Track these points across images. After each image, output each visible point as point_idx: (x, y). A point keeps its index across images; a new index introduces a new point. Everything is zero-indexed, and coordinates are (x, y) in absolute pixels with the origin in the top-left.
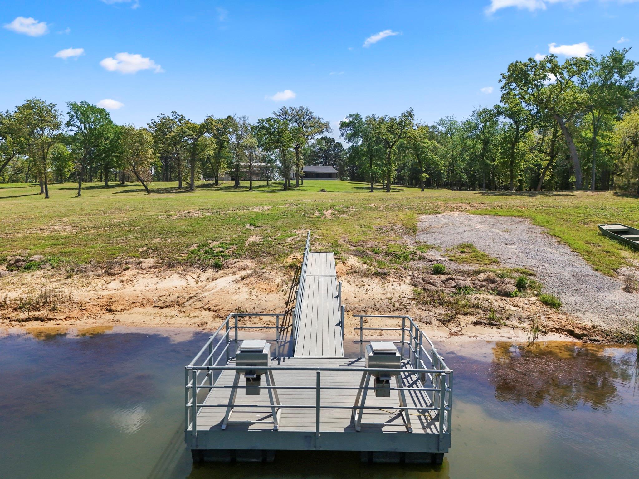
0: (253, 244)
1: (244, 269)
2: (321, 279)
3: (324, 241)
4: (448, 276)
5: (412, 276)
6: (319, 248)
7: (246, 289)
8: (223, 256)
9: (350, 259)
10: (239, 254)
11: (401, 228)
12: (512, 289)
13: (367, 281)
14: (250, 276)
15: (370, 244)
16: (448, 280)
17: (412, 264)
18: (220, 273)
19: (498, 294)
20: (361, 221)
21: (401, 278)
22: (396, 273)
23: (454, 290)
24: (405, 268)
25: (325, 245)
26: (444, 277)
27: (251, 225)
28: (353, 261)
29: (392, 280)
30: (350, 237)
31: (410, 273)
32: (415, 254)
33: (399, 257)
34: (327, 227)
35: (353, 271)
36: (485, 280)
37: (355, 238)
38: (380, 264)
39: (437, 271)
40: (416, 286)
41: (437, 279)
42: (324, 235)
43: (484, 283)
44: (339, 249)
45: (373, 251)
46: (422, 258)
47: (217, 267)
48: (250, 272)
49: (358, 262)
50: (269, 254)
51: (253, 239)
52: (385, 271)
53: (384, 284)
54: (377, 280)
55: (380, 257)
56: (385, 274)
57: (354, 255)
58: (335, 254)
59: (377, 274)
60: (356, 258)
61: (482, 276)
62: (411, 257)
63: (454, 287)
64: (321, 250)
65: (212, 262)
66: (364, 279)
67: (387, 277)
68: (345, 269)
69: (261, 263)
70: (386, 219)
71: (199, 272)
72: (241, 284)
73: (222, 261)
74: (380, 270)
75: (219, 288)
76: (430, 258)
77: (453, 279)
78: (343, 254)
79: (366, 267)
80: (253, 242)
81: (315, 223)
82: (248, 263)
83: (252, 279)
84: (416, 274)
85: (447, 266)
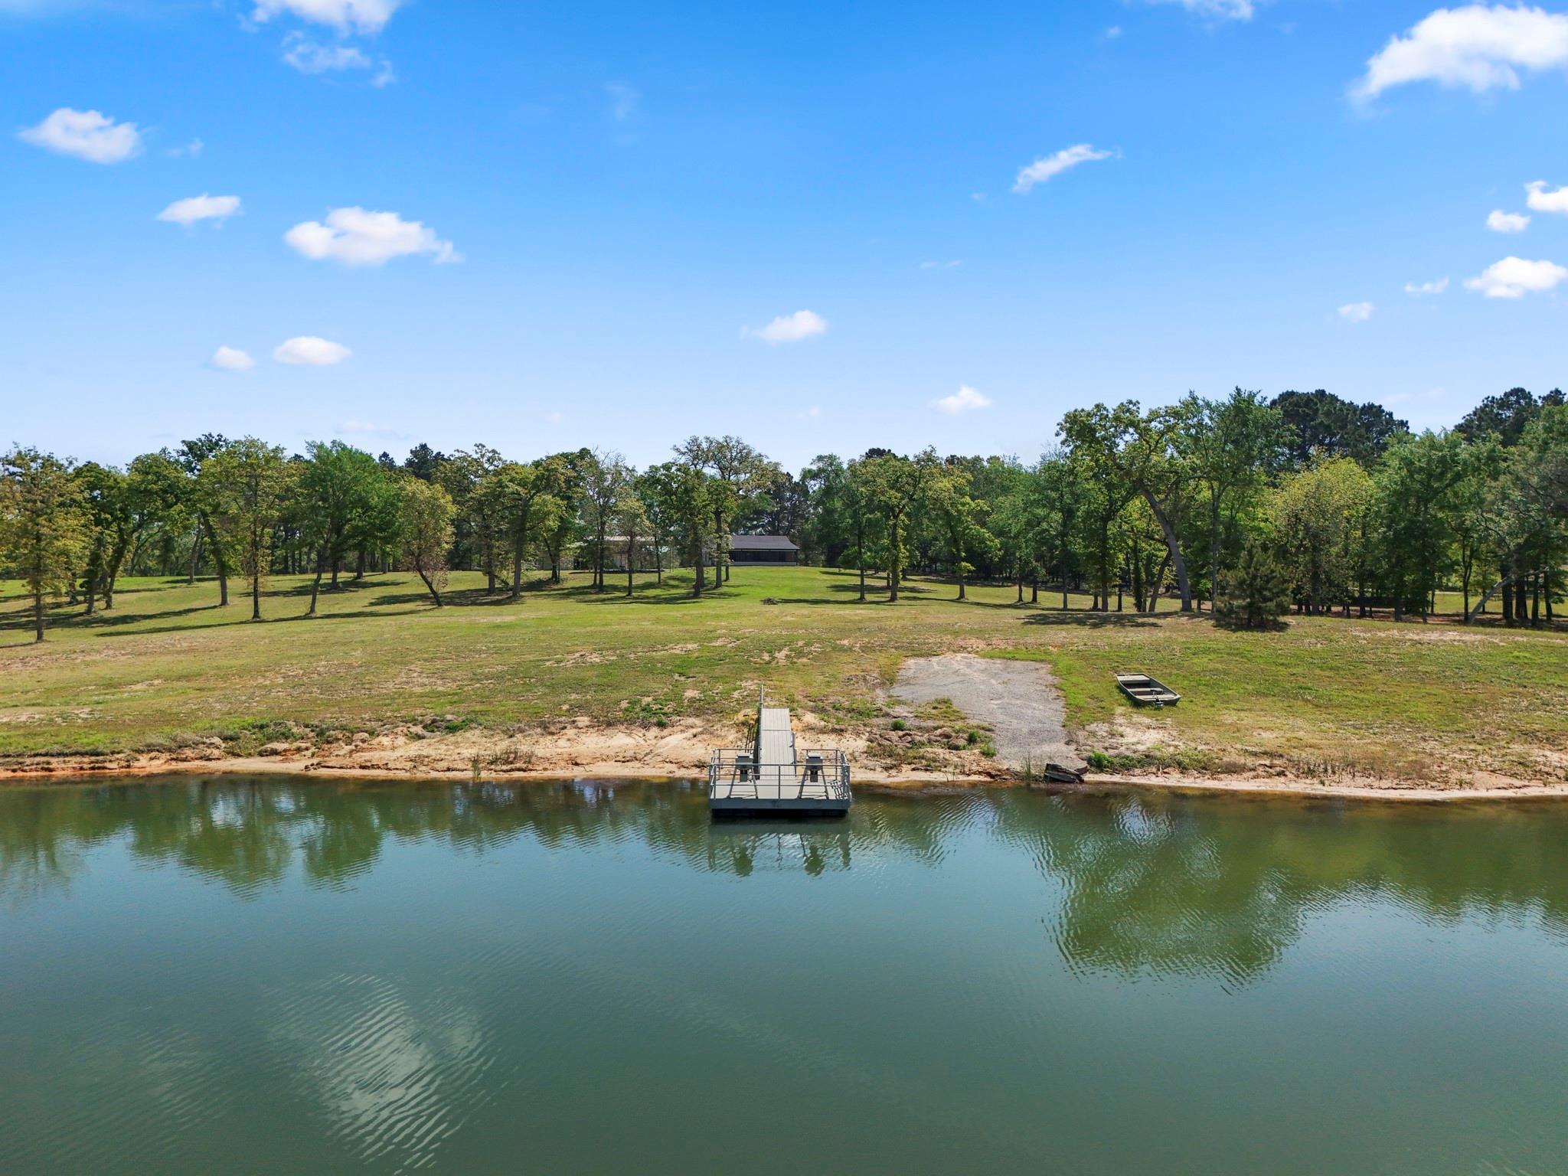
0: (692, 700)
1: (692, 727)
2: (776, 733)
3: (777, 696)
4: (904, 732)
5: (871, 732)
6: (772, 703)
7: (700, 745)
8: (664, 714)
9: (807, 715)
10: (681, 712)
11: (877, 678)
12: (962, 742)
13: (822, 737)
14: (702, 733)
15: (832, 699)
16: (904, 736)
17: (875, 721)
18: (666, 732)
19: (949, 748)
20: (826, 669)
21: (858, 734)
22: (854, 729)
23: (908, 745)
24: (865, 725)
25: (779, 700)
26: (901, 733)
27: (681, 674)
28: (810, 718)
29: (848, 736)
30: (810, 690)
31: (868, 729)
32: (881, 710)
33: (861, 713)
34: (781, 678)
35: (810, 728)
36: (940, 735)
37: (813, 691)
38: (839, 720)
39: (897, 727)
40: (872, 741)
41: (894, 735)
42: (776, 688)
43: (939, 738)
44: (795, 705)
45: (834, 707)
46: (887, 715)
47: (661, 725)
48: (701, 729)
49: (815, 718)
50: (715, 712)
51: (690, 693)
52: (843, 727)
53: (840, 740)
54: (833, 736)
55: (840, 714)
56: (842, 730)
57: (812, 712)
58: (791, 711)
59: (834, 731)
60: (813, 715)
61: (939, 731)
62: (875, 713)
63: (909, 742)
64: (774, 707)
65: (655, 720)
66: (820, 736)
67: (845, 734)
68: (800, 726)
69: (708, 720)
70: (859, 665)
71: (644, 731)
72: (695, 741)
73: (664, 719)
74: (837, 727)
75: (670, 745)
76: (895, 714)
77: (910, 735)
78: (800, 710)
79: (823, 723)
80: (692, 698)
81: (765, 671)
82: (697, 721)
83: (704, 736)
84: (875, 730)
85: (907, 724)
